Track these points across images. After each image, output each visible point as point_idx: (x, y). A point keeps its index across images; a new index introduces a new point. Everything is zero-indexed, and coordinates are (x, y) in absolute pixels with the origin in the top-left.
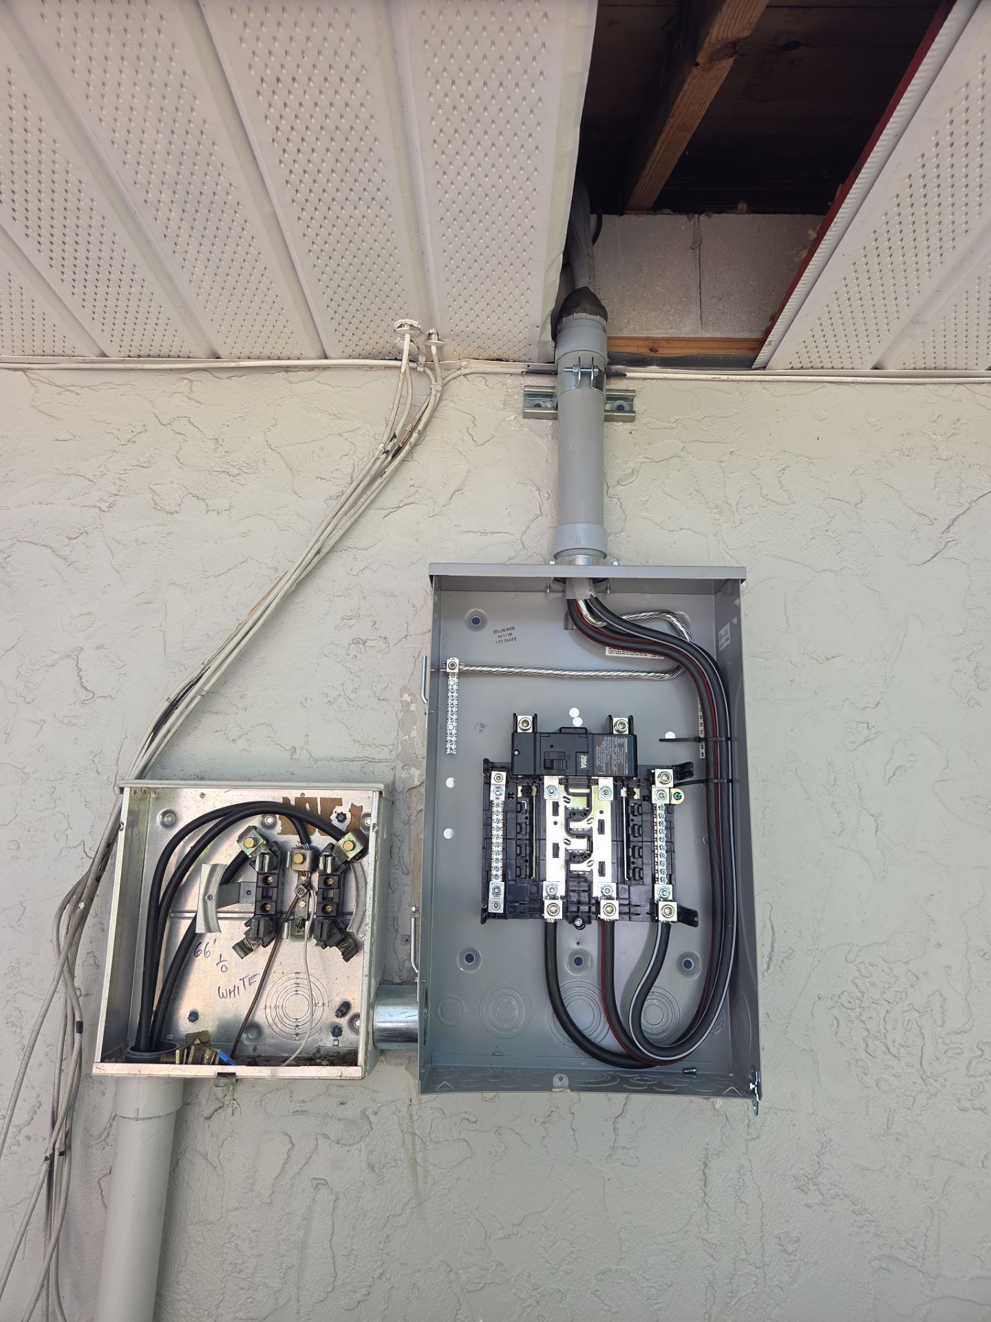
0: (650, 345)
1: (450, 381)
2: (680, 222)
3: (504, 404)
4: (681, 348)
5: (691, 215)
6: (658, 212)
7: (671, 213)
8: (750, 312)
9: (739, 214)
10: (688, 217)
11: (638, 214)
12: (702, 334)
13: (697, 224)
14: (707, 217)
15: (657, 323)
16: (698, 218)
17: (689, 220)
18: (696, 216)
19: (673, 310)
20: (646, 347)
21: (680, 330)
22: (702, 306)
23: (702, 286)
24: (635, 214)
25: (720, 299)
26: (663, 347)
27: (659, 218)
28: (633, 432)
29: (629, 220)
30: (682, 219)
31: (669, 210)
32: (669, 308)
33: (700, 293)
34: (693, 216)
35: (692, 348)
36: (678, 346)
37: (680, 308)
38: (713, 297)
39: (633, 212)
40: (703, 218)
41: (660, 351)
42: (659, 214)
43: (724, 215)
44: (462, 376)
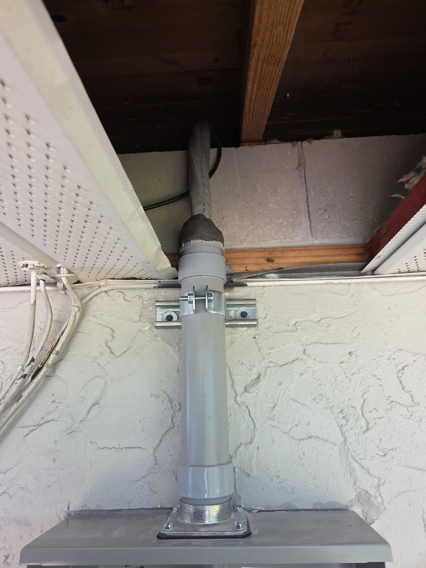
0: (267, 256)
1: (93, 297)
2: (286, 148)
3: (140, 316)
4: (295, 257)
5: (295, 142)
6: (268, 142)
7: (279, 142)
8: (353, 220)
9: (335, 139)
10: (293, 145)
11: (251, 145)
12: (313, 241)
13: (301, 149)
14: (308, 143)
15: (273, 234)
16: (301, 145)
17: (293, 146)
18: (299, 143)
19: (285, 222)
20: (263, 258)
21: (293, 239)
22: (311, 217)
23: (309, 200)
24: (249, 145)
25: (326, 211)
26: (278, 257)
27: (268, 146)
28: (256, 337)
29: (243, 150)
30: (288, 146)
31: (276, 140)
32: (282, 220)
33: (308, 206)
34: (297, 143)
35: (305, 257)
36: (292, 256)
37: (291, 220)
38: (319, 208)
39: (247, 144)
40: (305, 144)
41: (277, 261)
42: (269, 144)
43: (322, 141)
44: (103, 293)
